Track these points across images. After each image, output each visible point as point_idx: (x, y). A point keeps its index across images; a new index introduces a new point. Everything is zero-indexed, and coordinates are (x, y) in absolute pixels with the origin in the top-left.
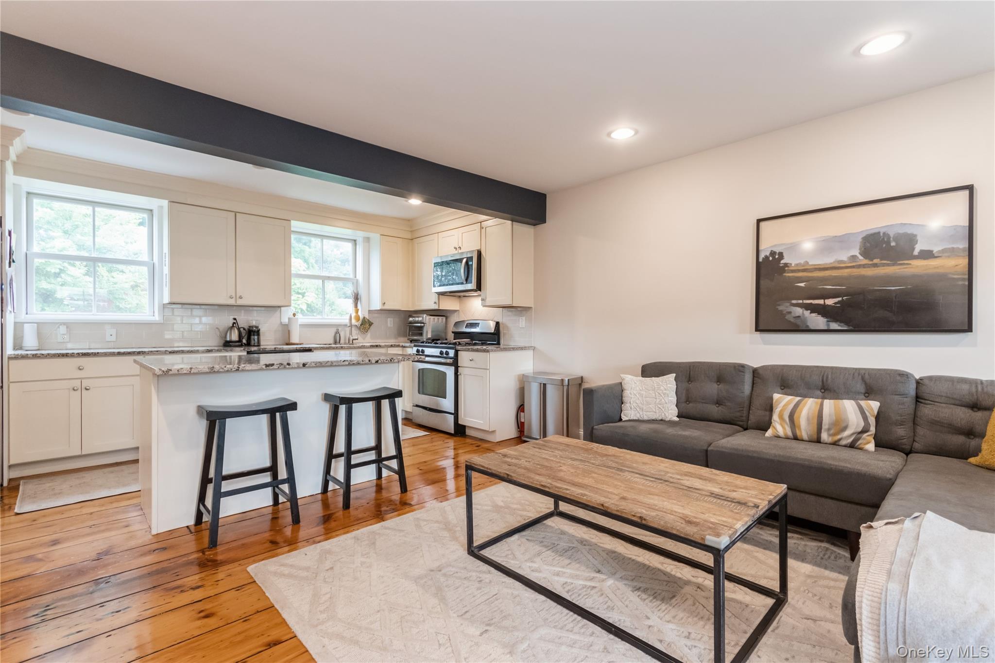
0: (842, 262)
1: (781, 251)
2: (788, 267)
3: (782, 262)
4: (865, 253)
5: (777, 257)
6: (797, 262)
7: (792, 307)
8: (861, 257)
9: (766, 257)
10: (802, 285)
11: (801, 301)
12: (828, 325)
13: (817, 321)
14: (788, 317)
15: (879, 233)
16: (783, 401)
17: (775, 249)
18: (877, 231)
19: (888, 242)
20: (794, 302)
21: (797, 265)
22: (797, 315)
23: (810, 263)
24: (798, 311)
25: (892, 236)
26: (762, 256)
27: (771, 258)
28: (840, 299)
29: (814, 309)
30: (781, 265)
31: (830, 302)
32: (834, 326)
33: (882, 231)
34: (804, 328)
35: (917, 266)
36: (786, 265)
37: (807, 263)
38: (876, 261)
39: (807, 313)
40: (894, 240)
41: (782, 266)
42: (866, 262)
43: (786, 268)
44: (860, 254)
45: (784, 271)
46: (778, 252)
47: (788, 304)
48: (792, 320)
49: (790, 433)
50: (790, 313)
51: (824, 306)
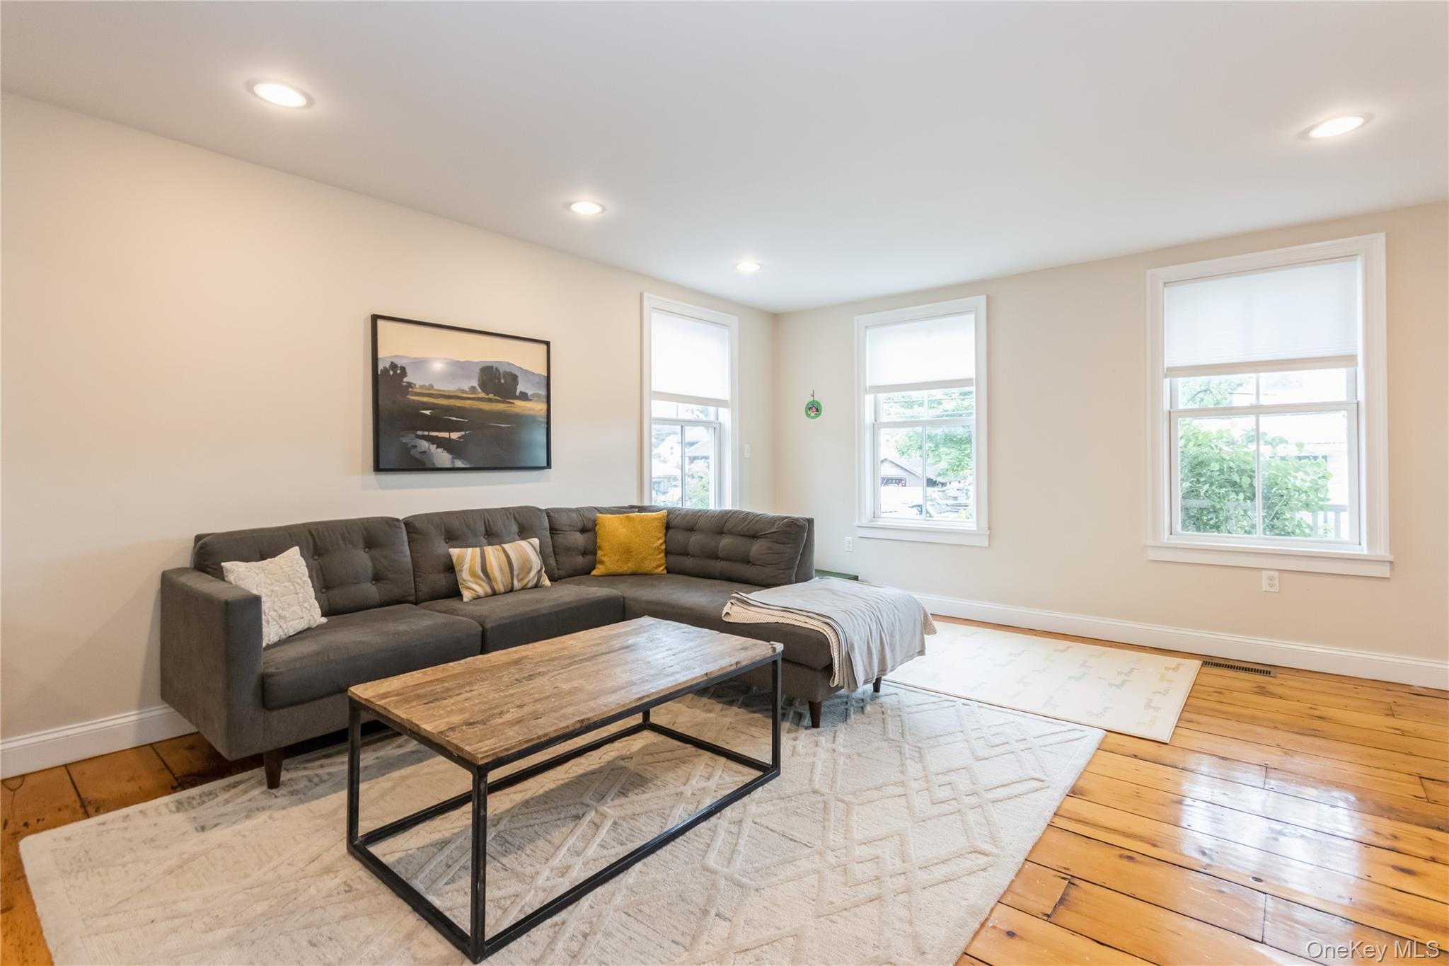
0: (463, 391)
1: (403, 366)
2: (412, 387)
3: (405, 380)
4: (483, 386)
5: (399, 371)
6: (422, 384)
7: (418, 440)
8: (480, 390)
9: (386, 370)
10: (427, 412)
11: (426, 433)
12: (453, 463)
13: (442, 457)
14: (413, 452)
15: (492, 367)
16: (466, 557)
17: (397, 362)
18: (490, 364)
19: (499, 379)
20: (420, 433)
21: (422, 387)
22: (423, 449)
23: (435, 387)
24: (424, 445)
25: (502, 372)
26: (381, 367)
27: (391, 373)
28: (463, 433)
29: (441, 443)
30: (404, 384)
31: (455, 436)
32: (459, 464)
33: (495, 366)
34: (430, 466)
35: (519, 407)
36: (410, 385)
37: (431, 387)
38: (491, 396)
39: (433, 447)
40: (504, 378)
41: (406, 386)
42: (483, 395)
43: (410, 389)
44: (479, 385)
45: (408, 393)
46: (399, 366)
47: (413, 436)
48: (418, 456)
49: (489, 591)
50: (415, 447)
51: (449, 440)
